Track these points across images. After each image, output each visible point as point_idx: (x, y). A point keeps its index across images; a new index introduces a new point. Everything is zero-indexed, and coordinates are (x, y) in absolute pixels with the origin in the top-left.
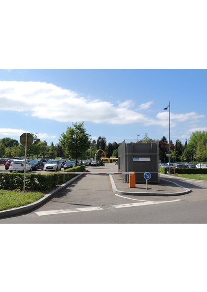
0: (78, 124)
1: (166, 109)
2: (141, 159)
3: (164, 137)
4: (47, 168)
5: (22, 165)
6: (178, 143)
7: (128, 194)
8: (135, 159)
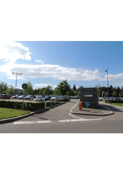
0: (65, 80)
1: (106, 71)
2: (88, 96)
3: (111, 86)
4: (52, 99)
5: (40, 98)
6: (118, 88)
7: (75, 114)
8: (85, 96)
